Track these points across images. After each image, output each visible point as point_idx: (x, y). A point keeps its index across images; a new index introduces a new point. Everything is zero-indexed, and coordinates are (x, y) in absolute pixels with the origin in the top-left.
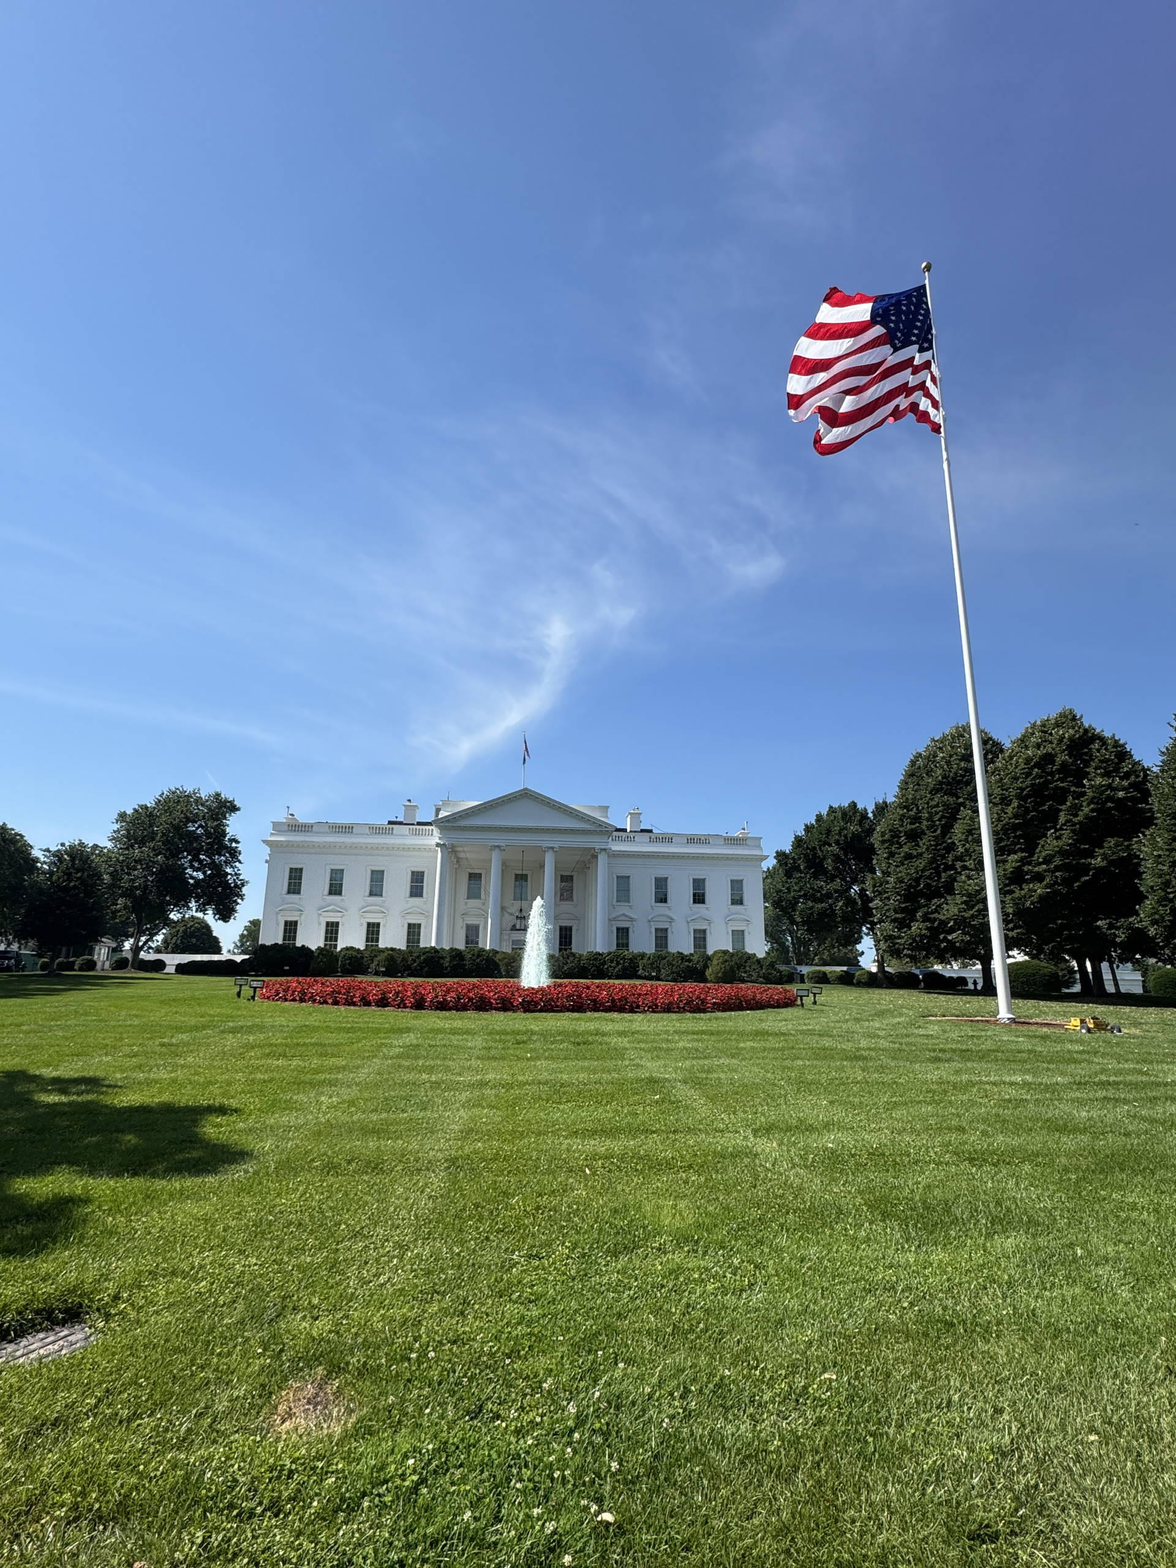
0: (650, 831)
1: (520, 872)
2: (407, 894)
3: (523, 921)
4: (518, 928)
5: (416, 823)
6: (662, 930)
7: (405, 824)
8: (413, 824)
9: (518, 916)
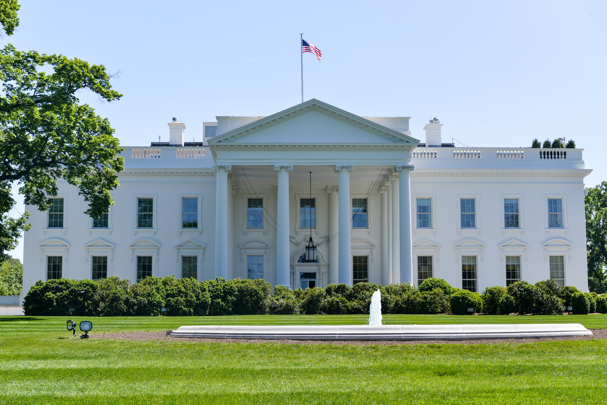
0: (451, 146)
1: (308, 197)
2: (181, 225)
3: (315, 251)
4: (307, 259)
5: (183, 145)
6: (469, 257)
7: (172, 146)
8: (181, 146)
9: (309, 246)
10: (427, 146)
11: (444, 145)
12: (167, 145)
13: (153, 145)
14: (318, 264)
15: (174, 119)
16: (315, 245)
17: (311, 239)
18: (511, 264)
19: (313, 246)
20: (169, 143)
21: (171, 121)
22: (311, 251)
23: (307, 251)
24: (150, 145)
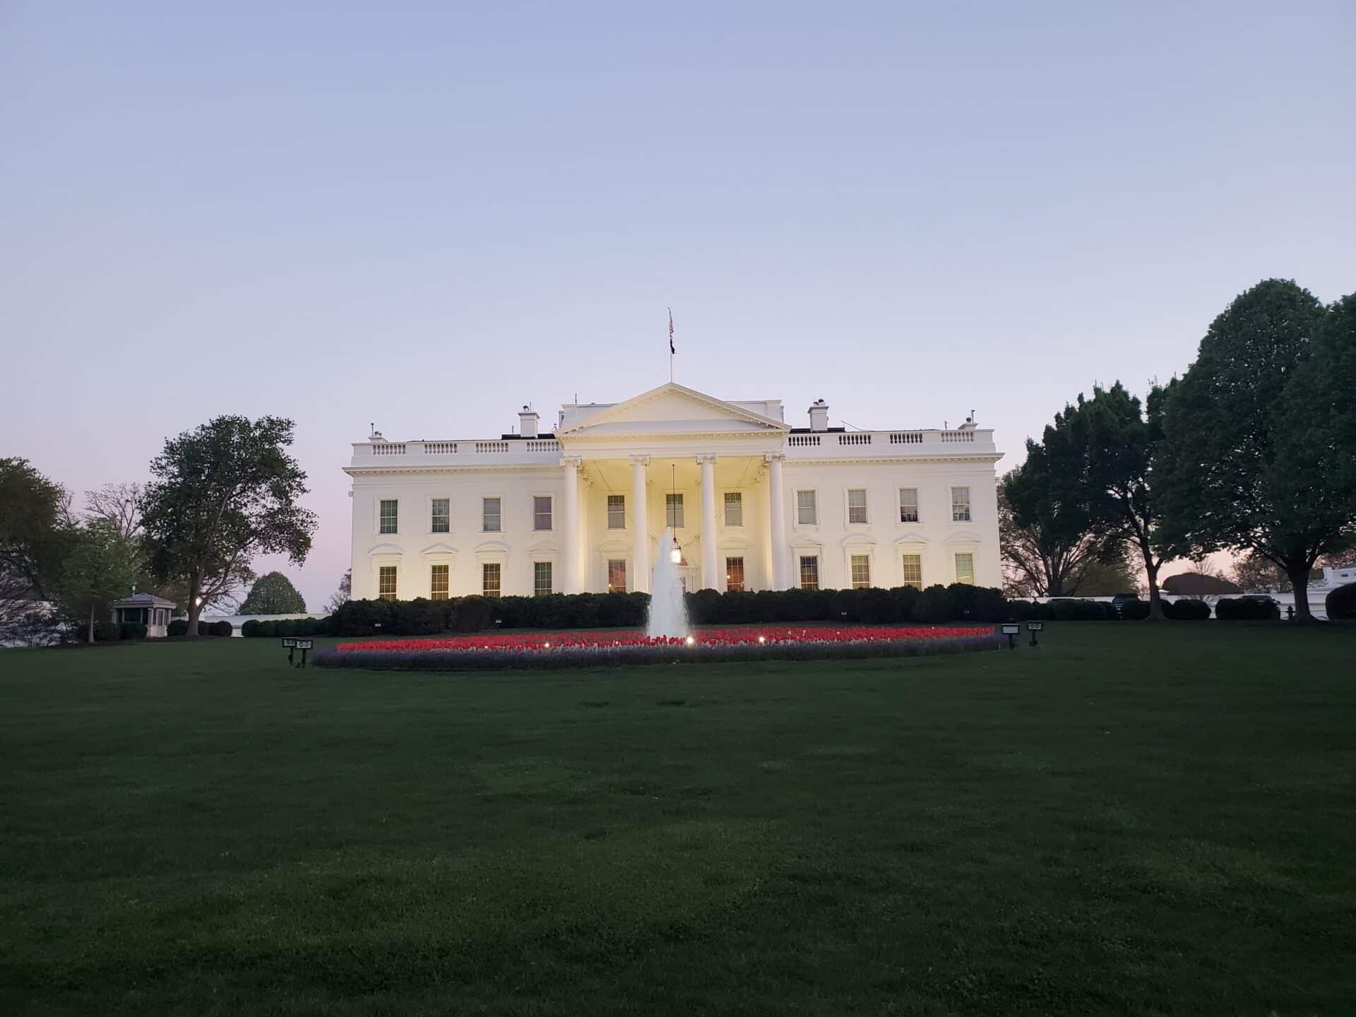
1: (671, 492)
2: (532, 527)
5: (537, 437)
6: (860, 557)
7: (523, 438)
8: (534, 438)
10: (811, 431)
11: (831, 430)
12: (518, 437)
13: (505, 437)
14: (687, 567)
15: (526, 408)
17: (675, 539)
18: (909, 564)
20: (519, 435)
24: (501, 438)
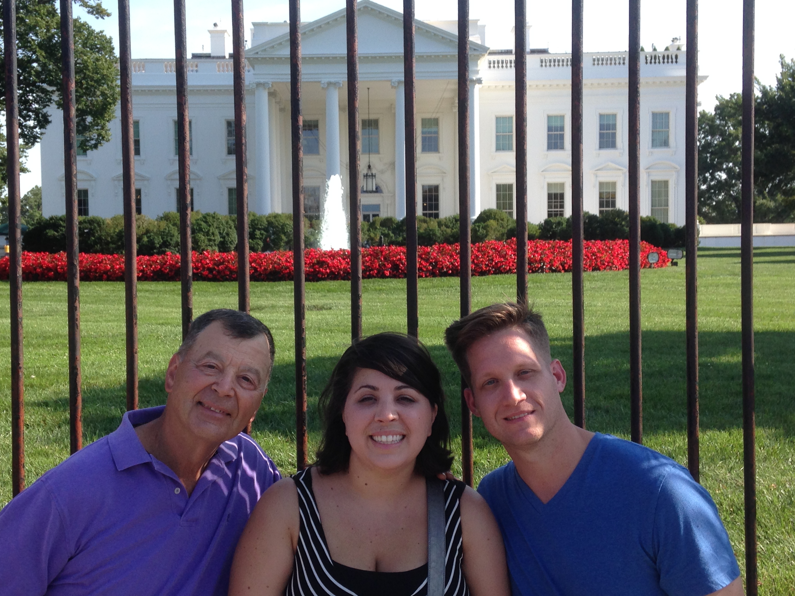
0: (544, 51)
1: (366, 117)
2: (225, 152)
3: (374, 180)
4: (365, 189)
5: (227, 57)
6: (555, 185)
7: (214, 57)
8: (224, 57)
9: (367, 174)
12: (208, 56)
13: (194, 56)
14: (382, 194)
15: (215, 25)
16: (374, 173)
17: (369, 167)
18: (605, 191)
19: (372, 174)
20: (210, 54)
21: (212, 28)
22: (370, 180)
23: (365, 180)
24: (190, 57)
